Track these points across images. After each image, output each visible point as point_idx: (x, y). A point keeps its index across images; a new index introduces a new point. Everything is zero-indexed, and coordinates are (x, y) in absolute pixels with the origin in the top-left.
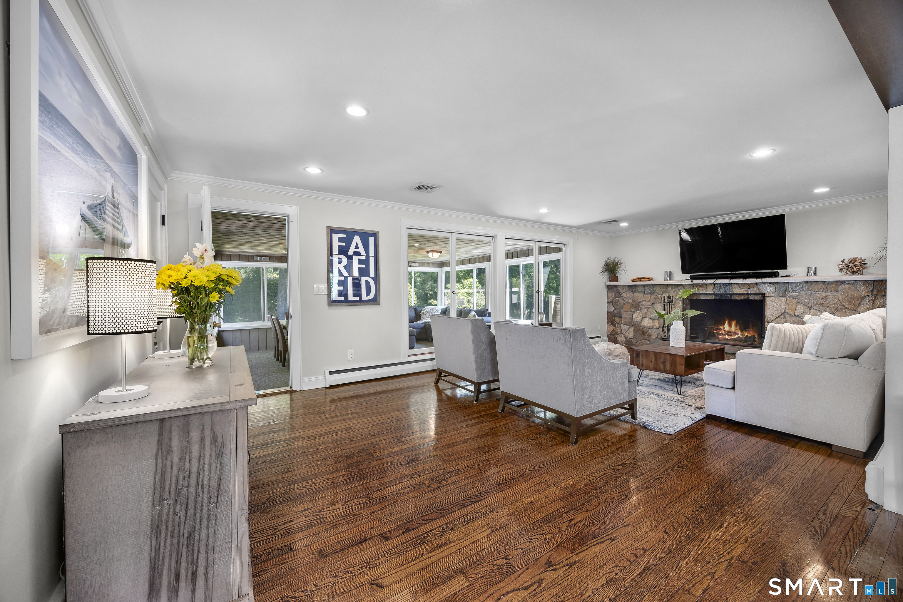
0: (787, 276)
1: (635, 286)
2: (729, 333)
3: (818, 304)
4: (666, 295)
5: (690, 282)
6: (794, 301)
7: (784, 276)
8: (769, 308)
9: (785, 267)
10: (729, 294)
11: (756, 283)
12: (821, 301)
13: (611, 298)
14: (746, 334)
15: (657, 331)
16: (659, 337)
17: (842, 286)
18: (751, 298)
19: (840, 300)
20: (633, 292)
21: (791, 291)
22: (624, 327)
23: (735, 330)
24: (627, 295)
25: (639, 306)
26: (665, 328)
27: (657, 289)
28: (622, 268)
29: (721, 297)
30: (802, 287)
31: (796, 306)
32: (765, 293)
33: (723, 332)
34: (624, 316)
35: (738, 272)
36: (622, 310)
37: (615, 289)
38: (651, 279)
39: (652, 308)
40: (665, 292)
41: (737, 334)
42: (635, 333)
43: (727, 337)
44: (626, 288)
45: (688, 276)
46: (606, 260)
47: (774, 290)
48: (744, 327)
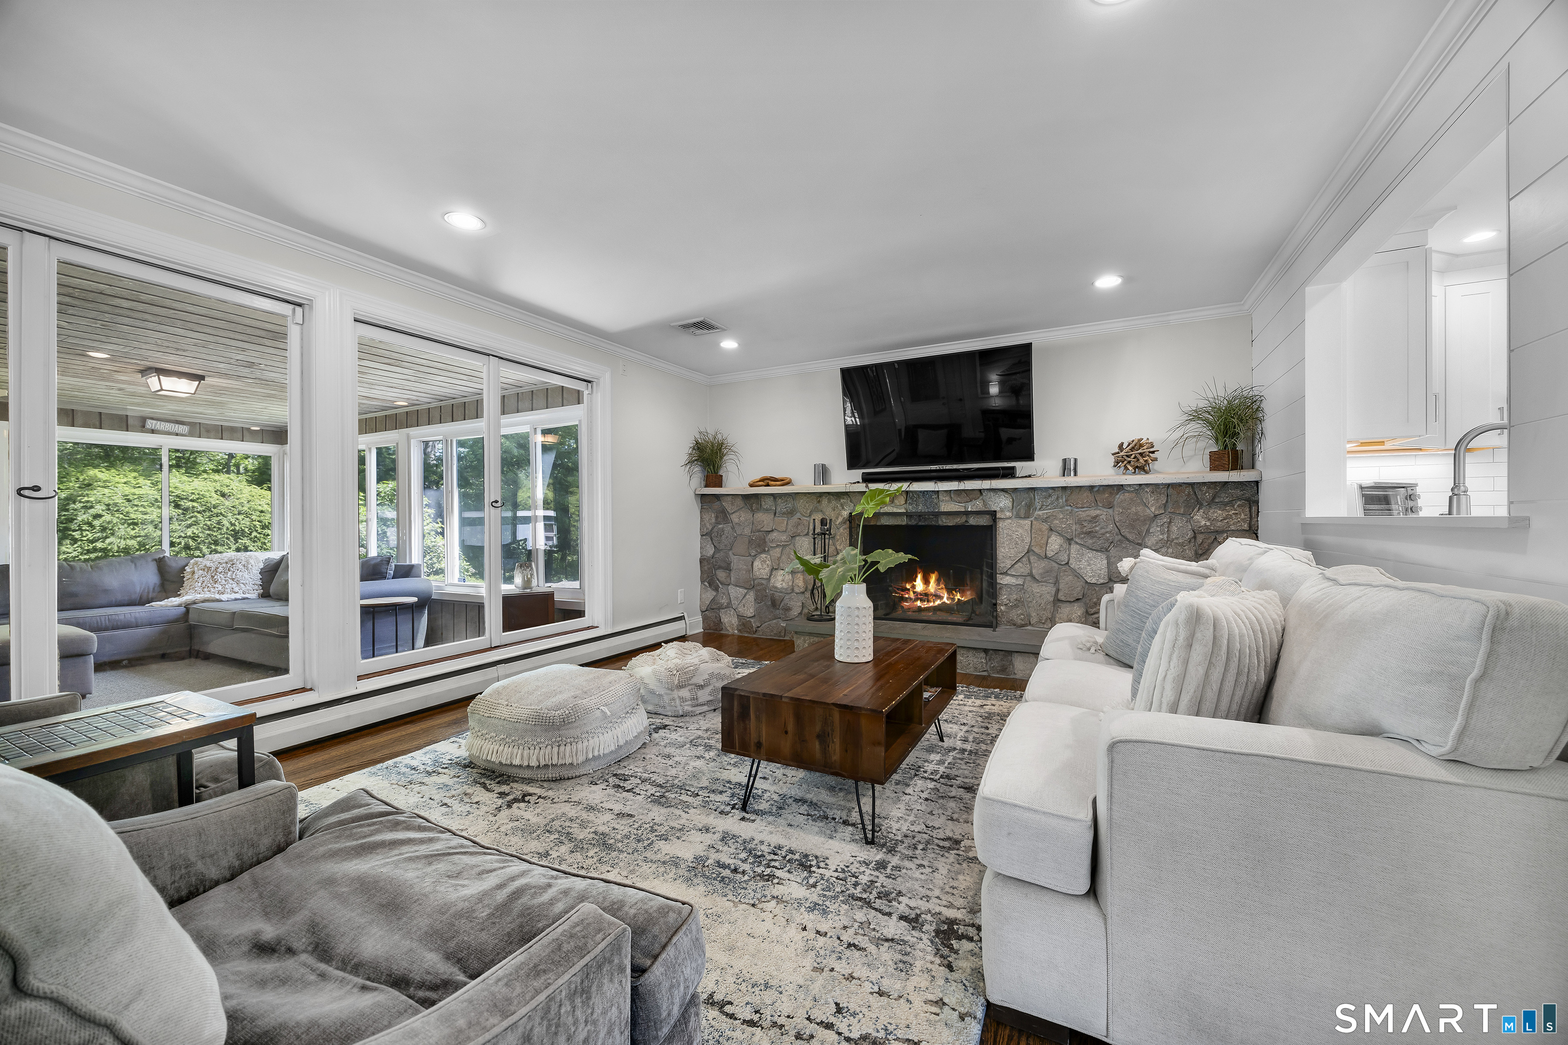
0: (1030, 476)
1: (756, 496)
2: (925, 596)
3: (1083, 533)
4: (818, 517)
5: (862, 487)
6: (1045, 527)
7: (1026, 477)
8: (1003, 543)
9: (1029, 456)
10: (929, 513)
11: (980, 490)
12: (1088, 527)
13: (708, 525)
14: (958, 596)
15: (801, 597)
16: (806, 611)
17: (1120, 497)
18: (973, 521)
19: (1118, 524)
20: (752, 511)
21: (1038, 507)
22: (735, 592)
23: (936, 590)
24: (740, 517)
25: (765, 542)
26: (816, 592)
27: (801, 504)
28: (731, 457)
29: (920, 520)
30: (1057, 499)
31: (1049, 537)
32: (995, 511)
33: (912, 595)
34: (735, 568)
35: (948, 467)
36: (730, 553)
37: (717, 505)
38: (788, 483)
39: (791, 546)
40: (816, 510)
41: (941, 598)
42: (757, 605)
43: (919, 603)
44: (739, 502)
45: (857, 474)
46: (698, 436)
47: (1010, 504)
48: (953, 582)
